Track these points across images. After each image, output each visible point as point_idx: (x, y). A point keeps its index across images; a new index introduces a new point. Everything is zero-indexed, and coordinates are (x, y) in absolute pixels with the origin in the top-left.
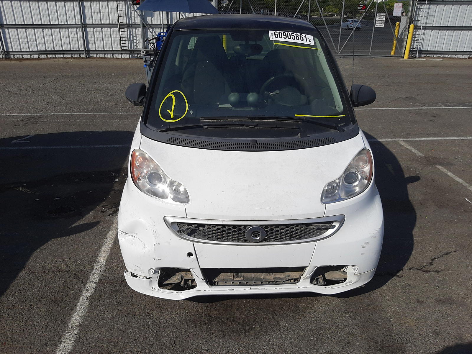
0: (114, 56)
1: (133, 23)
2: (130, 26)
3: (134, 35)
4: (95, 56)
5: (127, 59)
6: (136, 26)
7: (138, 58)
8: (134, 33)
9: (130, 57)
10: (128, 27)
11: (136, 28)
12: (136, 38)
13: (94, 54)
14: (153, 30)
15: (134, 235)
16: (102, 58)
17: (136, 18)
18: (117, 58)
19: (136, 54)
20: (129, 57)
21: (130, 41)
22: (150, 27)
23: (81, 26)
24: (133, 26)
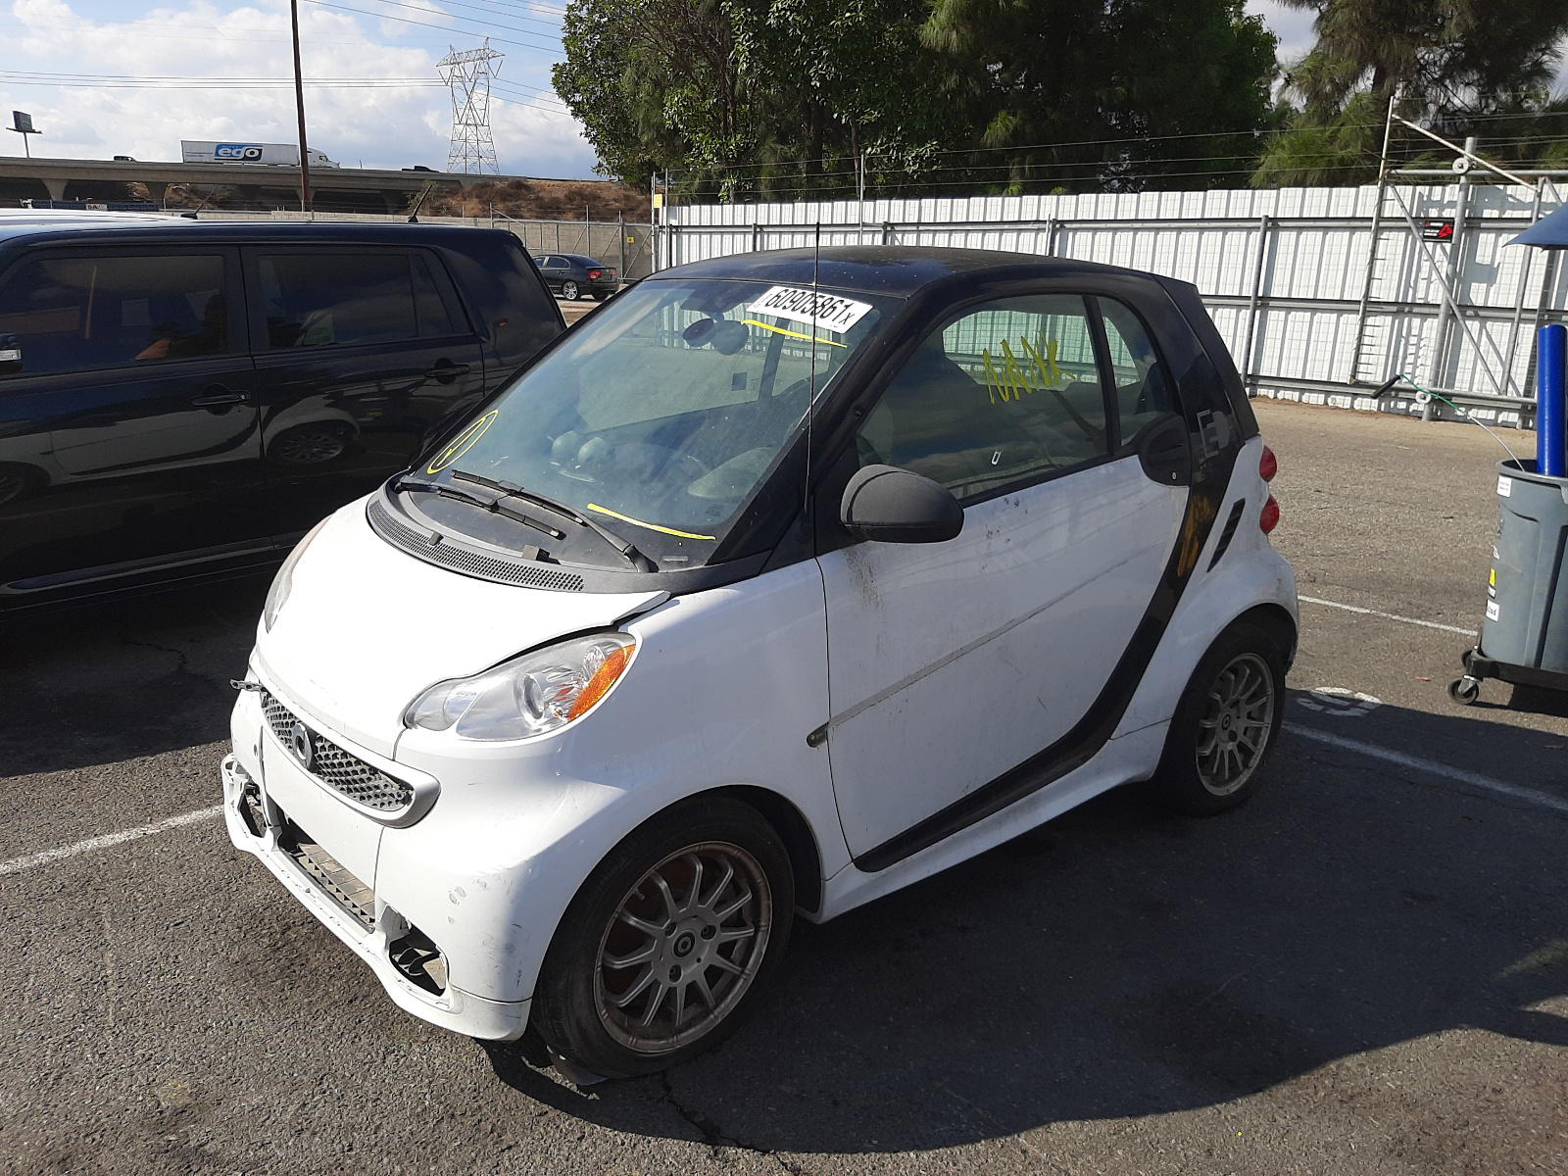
0: (1329, 400)
1: (1418, 301)
2: (1407, 309)
3: (1412, 340)
4: (1271, 394)
5: (1369, 413)
6: (1427, 309)
7: (1407, 414)
8: (1415, 332)
9: (1382, 409)
10: (1397, 312)
11: (1425, 316)
12: (1419, 348)
13: (1270, 387)
14: (1483, 327)
16: (1290, 403)
17: (1432, 285)
18: (1337, 408)
19: (1402, 399)
20: (1376, 410)
21: (1396, 356)
22: (1476, 316)
23: (1251, 303)
24: (1415, 310)
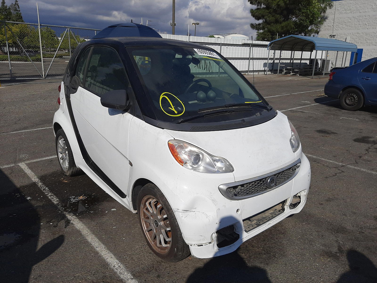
15: (193, 210)
